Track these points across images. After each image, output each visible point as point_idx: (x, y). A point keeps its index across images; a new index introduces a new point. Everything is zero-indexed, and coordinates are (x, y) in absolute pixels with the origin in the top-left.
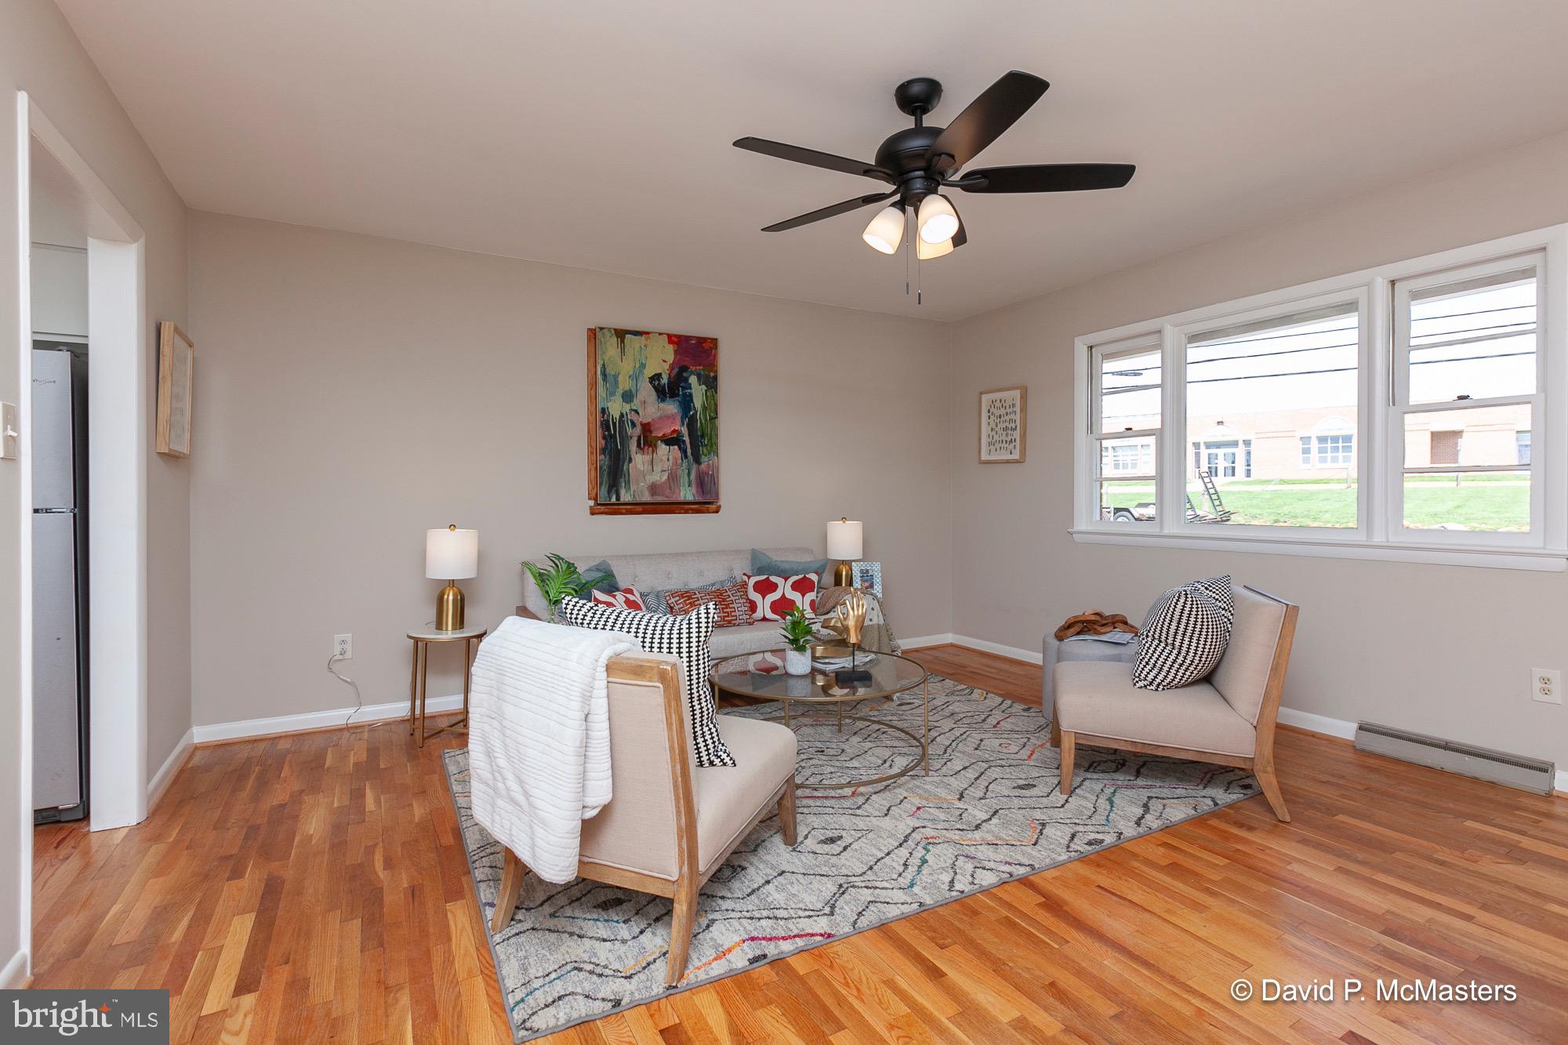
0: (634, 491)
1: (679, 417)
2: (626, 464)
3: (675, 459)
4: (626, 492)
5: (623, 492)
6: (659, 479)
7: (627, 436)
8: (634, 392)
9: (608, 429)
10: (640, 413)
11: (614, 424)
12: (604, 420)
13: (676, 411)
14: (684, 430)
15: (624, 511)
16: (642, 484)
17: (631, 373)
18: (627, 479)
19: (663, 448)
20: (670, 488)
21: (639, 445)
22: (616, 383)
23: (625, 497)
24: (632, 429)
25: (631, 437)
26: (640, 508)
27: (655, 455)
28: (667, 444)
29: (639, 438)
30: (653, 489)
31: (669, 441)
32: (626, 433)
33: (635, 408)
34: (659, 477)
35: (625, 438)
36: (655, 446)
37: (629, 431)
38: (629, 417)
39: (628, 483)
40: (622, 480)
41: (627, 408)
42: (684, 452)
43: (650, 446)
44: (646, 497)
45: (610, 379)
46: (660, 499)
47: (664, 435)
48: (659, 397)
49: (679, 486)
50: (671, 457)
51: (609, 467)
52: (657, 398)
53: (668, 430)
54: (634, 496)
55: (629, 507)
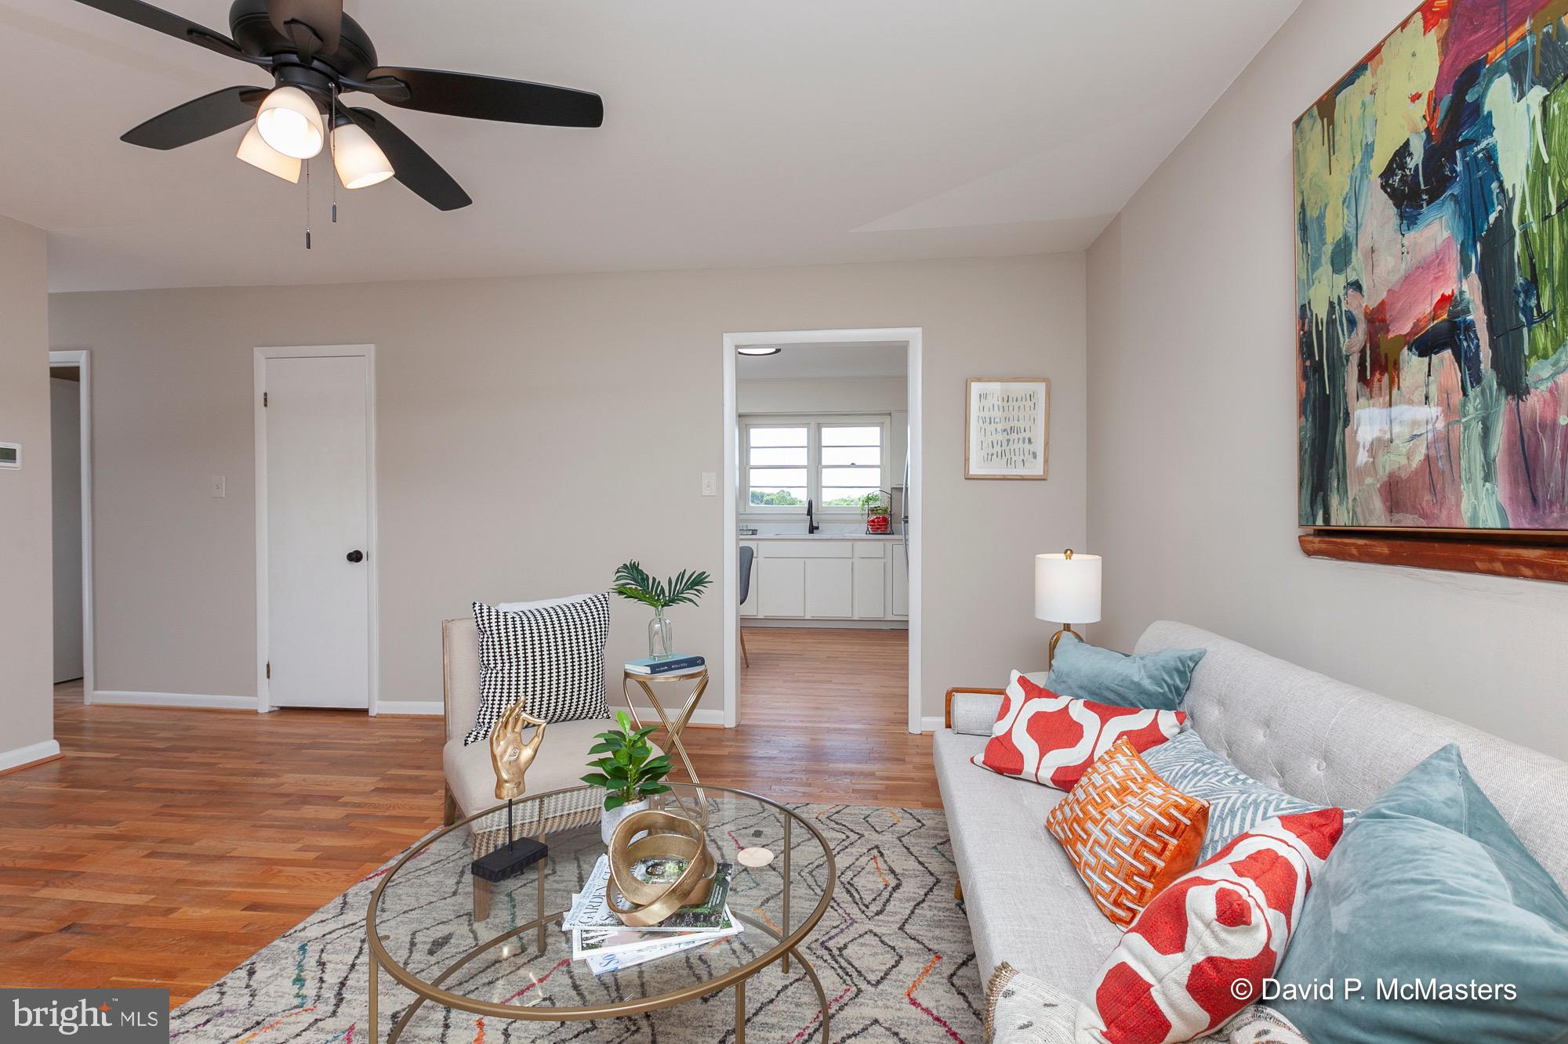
0: (1355, 499)
1: (1455, 253)
2: (1339, 429)
3: (1446, 393)
4: (1341, 503)
5: (1334, 500)
6: (1404, 461)
7: (1341, 357)
8: (1351, 231)
9: (1311, 355)
10: (1365, 288)
11: (1320, 334)
12: (1305, 333)
13: (1446, 234)
14: (1471, 290)
15: (1354, 551)
16: (1369, 480)
17: (1347, 189)
18: (1341, 467)
19: (1413, 365)
20: (1433, 488)
21: (1362, 378)
22: (1322, 229)
23: (1341, 518)
24: (1349, 337)
25: (1347, 358)
26: (1382, 548)
27: (1395, 391)
28: (1421, 355)
29: (1363, 352)
30: (1394, 492)
31: (1426, 345)
32: (1339, 350)
33: (1352, 278)
34: (1407, 458)
35: (1337, 362)
36: (1396, 365)
37: (1345, 343)
38: (1344, 308)
39: (1342, 477)
40: (1333, 471)
41: (1341, 280)
42: (1468, 361)
43: (1384, 369)
44: (1378, 518)
45: (1313, 230)
46: (1408, 521)
47: (1415, 325)
48: (1402, 217)
49: (1455, 482)
50: (1433, 391)
51: (1313, 441)
52: (1396, 221)
53: (1427, 308)
54: (1354, 513)
55: (1361, 542)
